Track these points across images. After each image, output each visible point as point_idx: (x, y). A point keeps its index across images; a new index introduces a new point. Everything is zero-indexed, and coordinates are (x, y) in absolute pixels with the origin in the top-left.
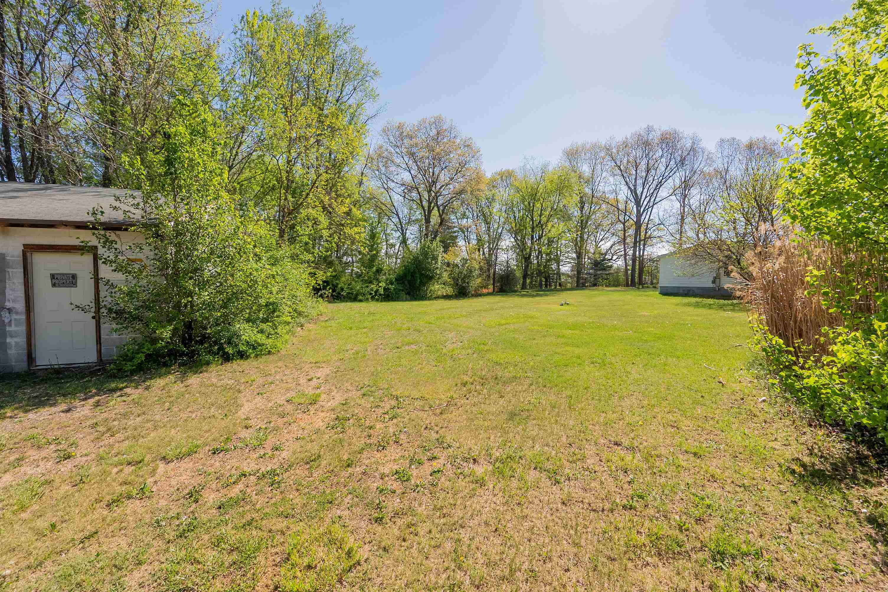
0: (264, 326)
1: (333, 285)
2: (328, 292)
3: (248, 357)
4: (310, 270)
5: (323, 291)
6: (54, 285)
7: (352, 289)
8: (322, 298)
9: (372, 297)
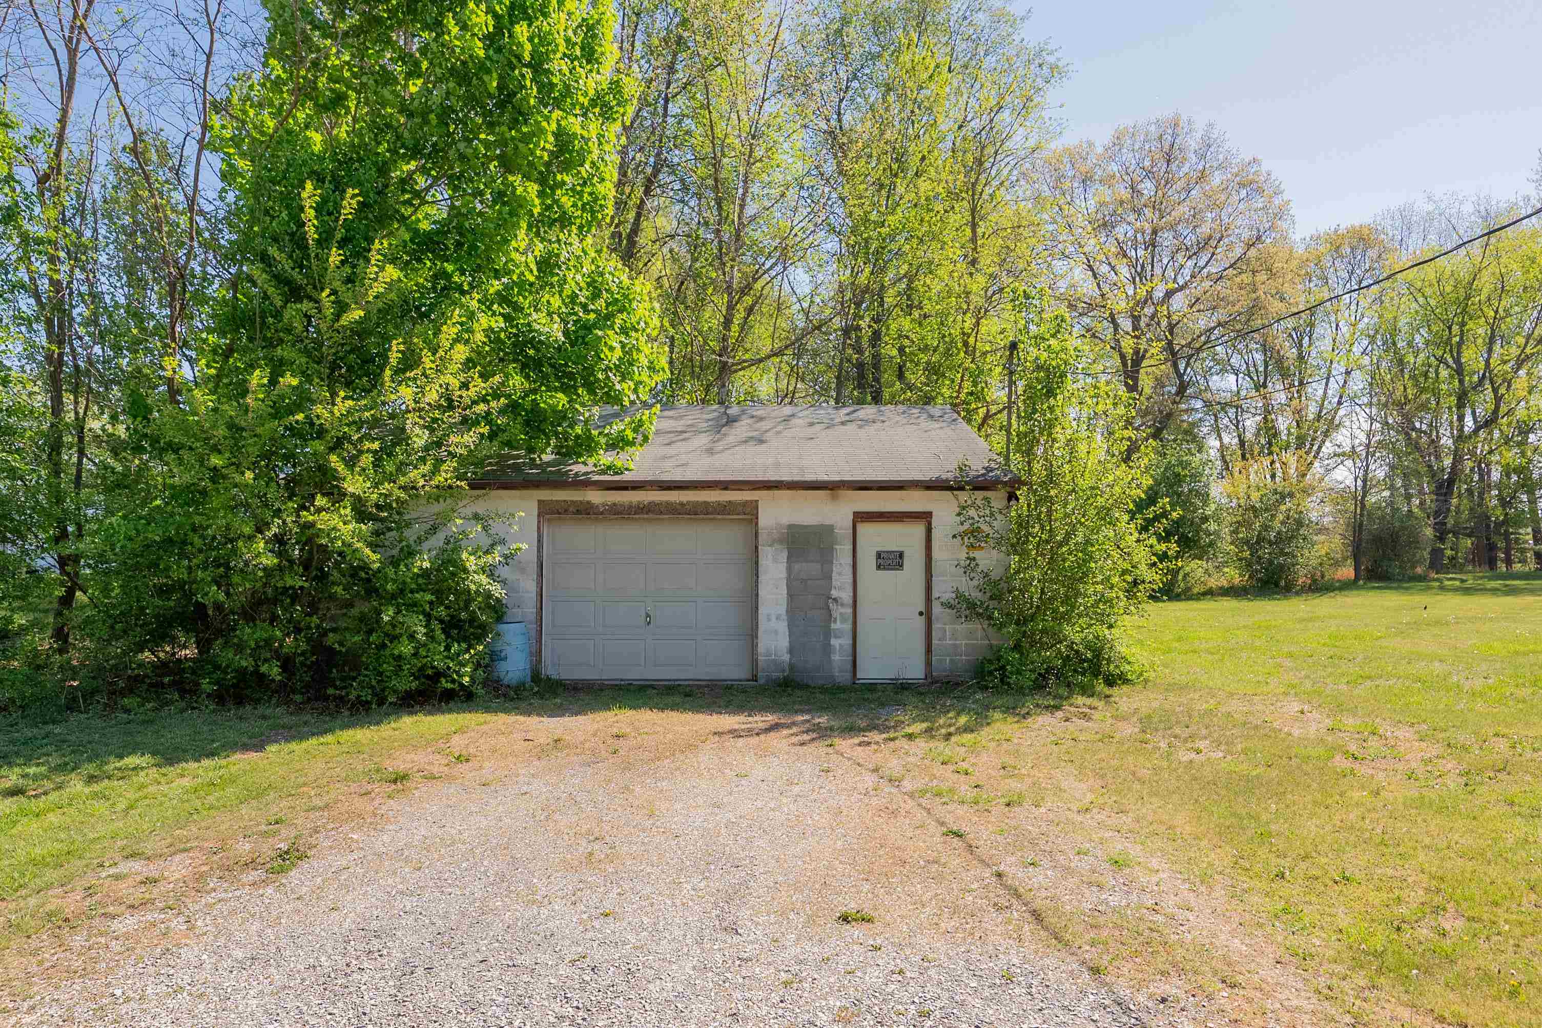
6: (879, 567)
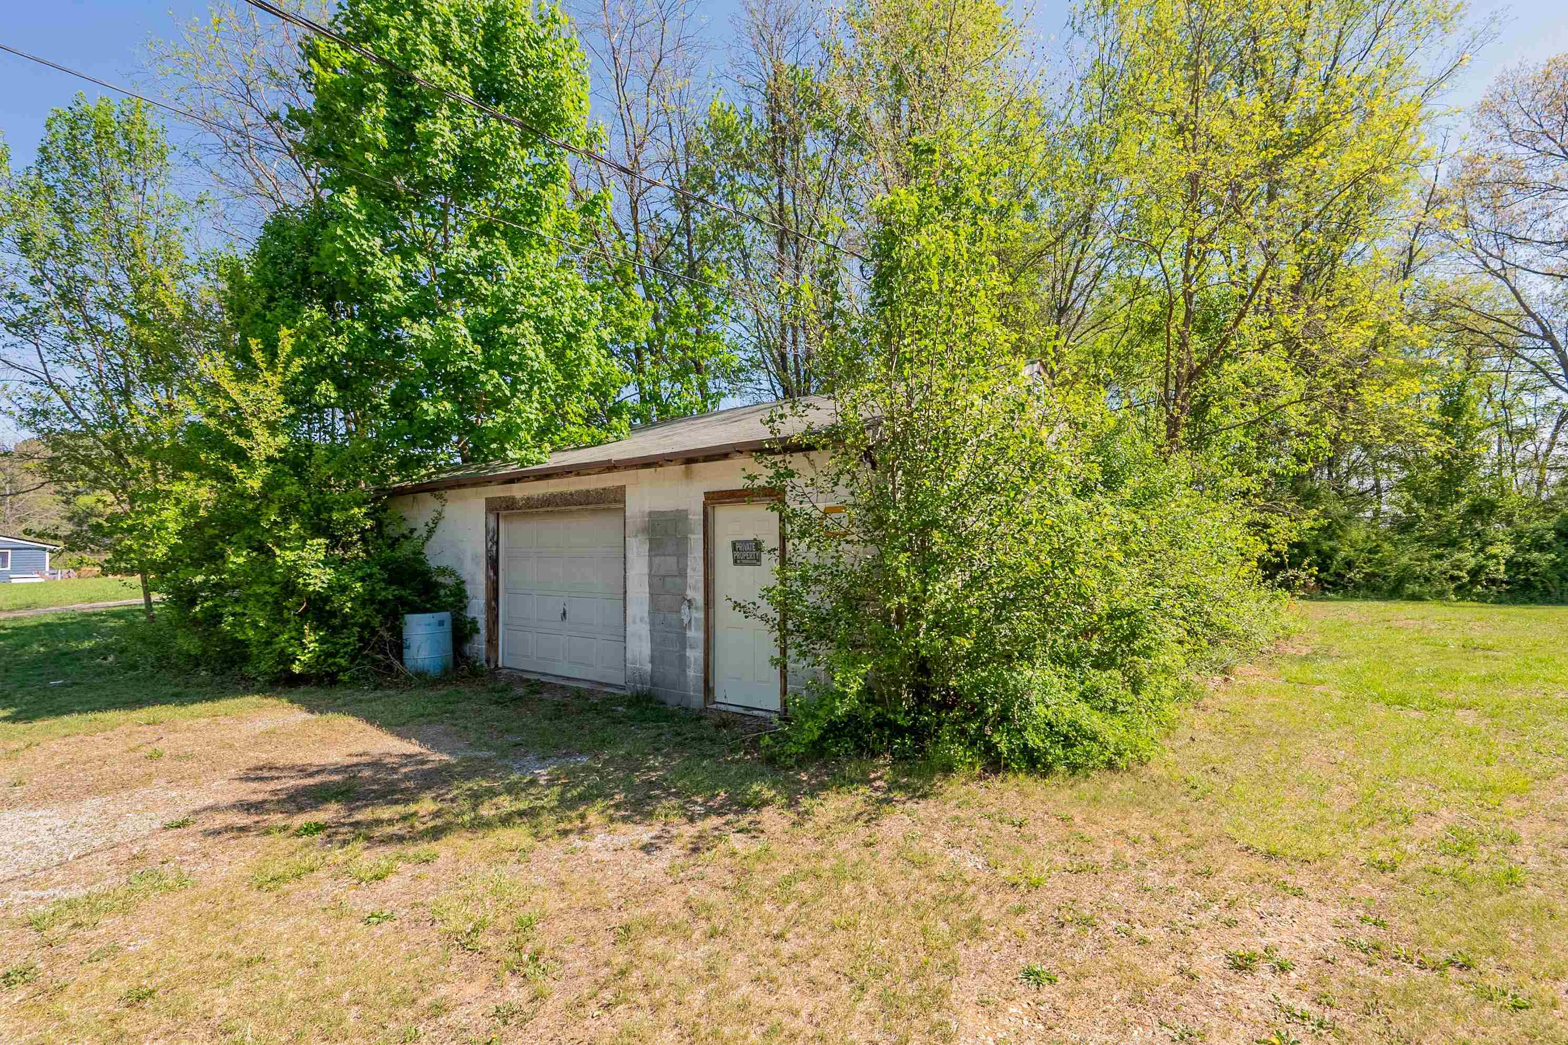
0: (1099, 678)
1: (1318, 552)
2: (1305, 574)
3: (1047, 771)
4: (1249, 515)
5: (1290, 572)
6: (735, 561)
7: (1381, 563)
8: (1288, 588)
9: (1458, 589)
